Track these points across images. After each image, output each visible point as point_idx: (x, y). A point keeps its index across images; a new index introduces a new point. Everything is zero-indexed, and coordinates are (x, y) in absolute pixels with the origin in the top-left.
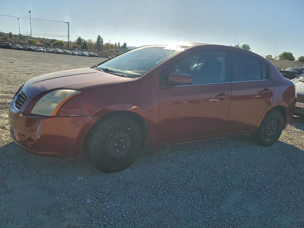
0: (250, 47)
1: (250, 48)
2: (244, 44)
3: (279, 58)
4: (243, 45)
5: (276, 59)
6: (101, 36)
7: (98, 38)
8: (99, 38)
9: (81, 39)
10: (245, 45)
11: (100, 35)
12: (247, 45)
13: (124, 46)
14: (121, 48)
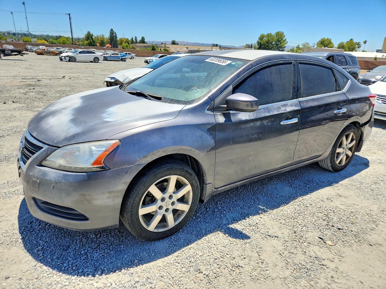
0: (284, 34)
1: (284, 36)
3: (316, 46)
4: (276, 33)
5: (314, 47)
6: (113, 30)
7: (110, 33)
9: (91, 33)
10: (278, 32)
11: (112, 28)
12: (281, 32)
13: (143, 41)
14: (139, 43)
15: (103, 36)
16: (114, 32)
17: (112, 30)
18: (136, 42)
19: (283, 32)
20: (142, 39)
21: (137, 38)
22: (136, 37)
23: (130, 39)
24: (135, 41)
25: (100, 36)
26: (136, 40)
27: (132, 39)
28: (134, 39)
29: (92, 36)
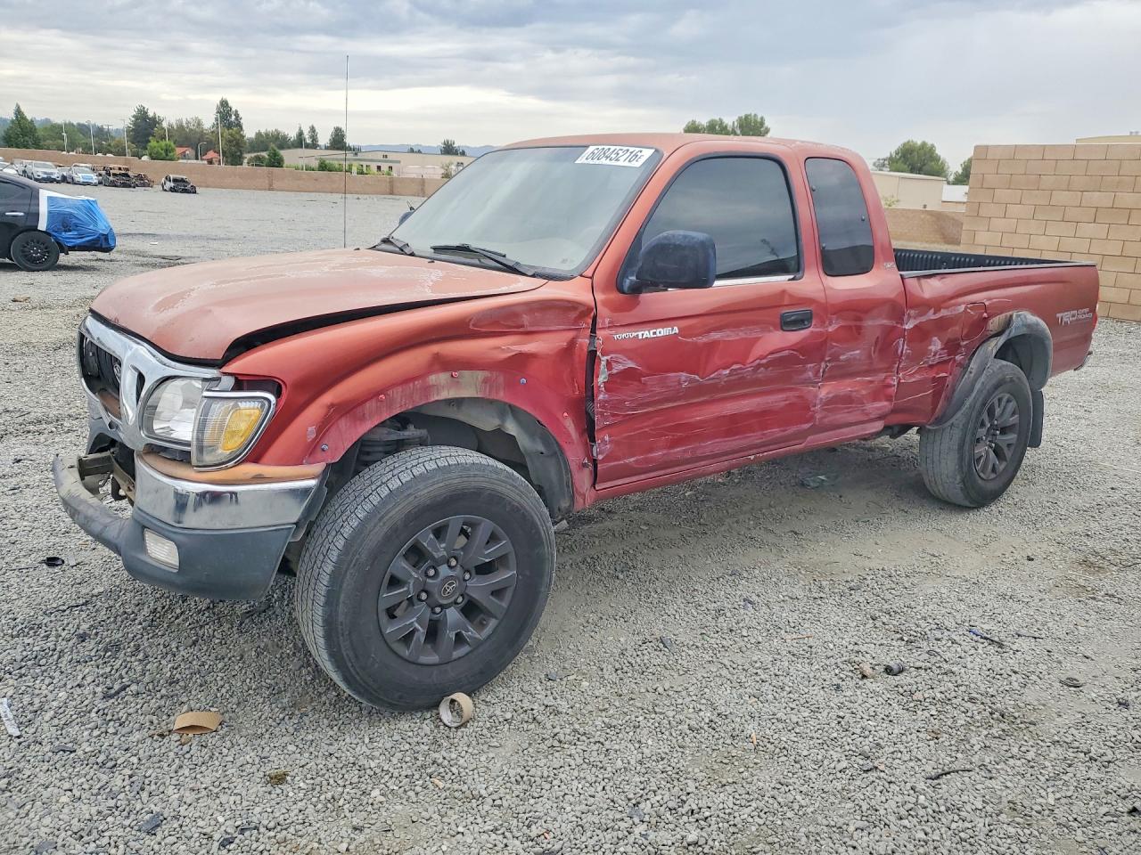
2: (743, 115)
4: (740, 119)
6: (230, 105)
7: (218, 113)
8: (225, 111)
9: (151, 114)
10: (746, 117)
11: (224, 98)
12: (755, 115)
13: (338, 142)
14: (327, 148)
15: (199, 124)
16: (233, 109)
17: (224, 104)
18: (314, 145)
19: (762, 118)
20: (337, 135)
21: (317, 131)
22: (313, 129)
23: (293, 134)
24: (309, 141)
25: (188, 123)
26: (314, 138)
27: (301, 134)
28: (306, 135)
29: (155, 122)
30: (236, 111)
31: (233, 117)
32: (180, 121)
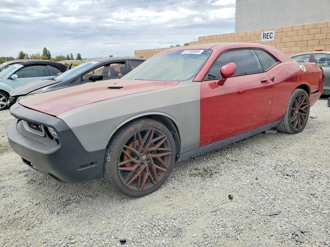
4: (185, 44)
7: (43, 52)
9: (24, 53)
12: (189, 43)
13: (79, 58)
14: (76, 59)
15: (39, 55)
16: (48, 50)
17: (45, 49)
18: (73, 59)
20: (78, 56)
21: (73, 55)
22: (71, 55)
23: (66, 56)
24: (70, 58)
26: (72, 57)
27: (68, 56)
28: (70, 56)
29: (25, 55)
30: (49, 51)
31: (48, 53)
32: (33, 54)
